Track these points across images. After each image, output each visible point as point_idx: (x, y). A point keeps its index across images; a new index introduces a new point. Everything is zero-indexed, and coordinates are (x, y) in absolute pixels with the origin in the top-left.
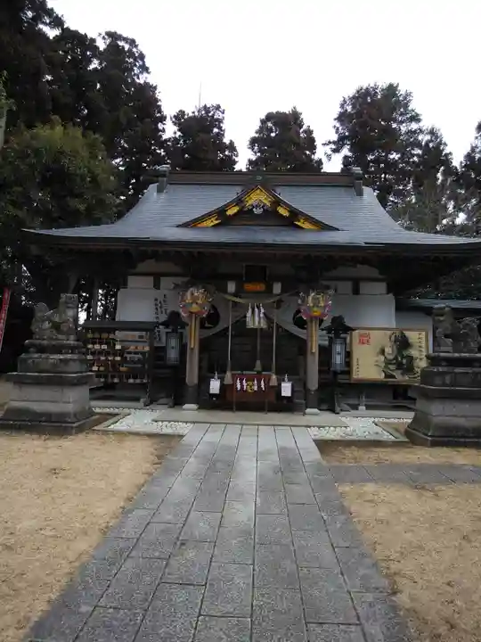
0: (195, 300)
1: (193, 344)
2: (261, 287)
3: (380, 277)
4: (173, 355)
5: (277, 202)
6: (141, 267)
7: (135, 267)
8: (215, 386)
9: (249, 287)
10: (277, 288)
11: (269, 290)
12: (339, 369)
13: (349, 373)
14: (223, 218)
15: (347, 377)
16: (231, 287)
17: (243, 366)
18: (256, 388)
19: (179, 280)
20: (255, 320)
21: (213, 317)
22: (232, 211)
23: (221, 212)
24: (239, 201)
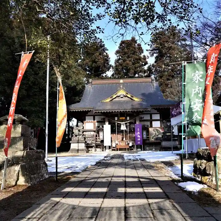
2: (124, 118)
3: (158, 113)
4: (102, 137)
5: (127, 94)
6: (89, 114)
7: (88, 114)
9: (121, 118)
10: (128, 118)
11: (126, 119)
12: (145, 138)
13: (149, 140)
15: (148, 141)
16: (116, 119)
18: (124, 144)
23: (111, 97)
24: (116, 94)
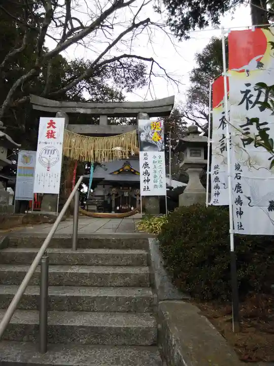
0: (114, 190)
1: (114, 199)
2: (127, 188)
4: (109, 202)
5: (131, 169)
8: (118, 208)
9: (125, 188)
10: (130, 188)
11: (129, 188)
14: (119, 172)
16: (121, 188)
17: (124, 204)
18: (126, 208)
19: (111, 186)
20: (126, 194)
21: (117, 195)
22: (121, 170)
23: (118, 171)
24: (122, 168)
